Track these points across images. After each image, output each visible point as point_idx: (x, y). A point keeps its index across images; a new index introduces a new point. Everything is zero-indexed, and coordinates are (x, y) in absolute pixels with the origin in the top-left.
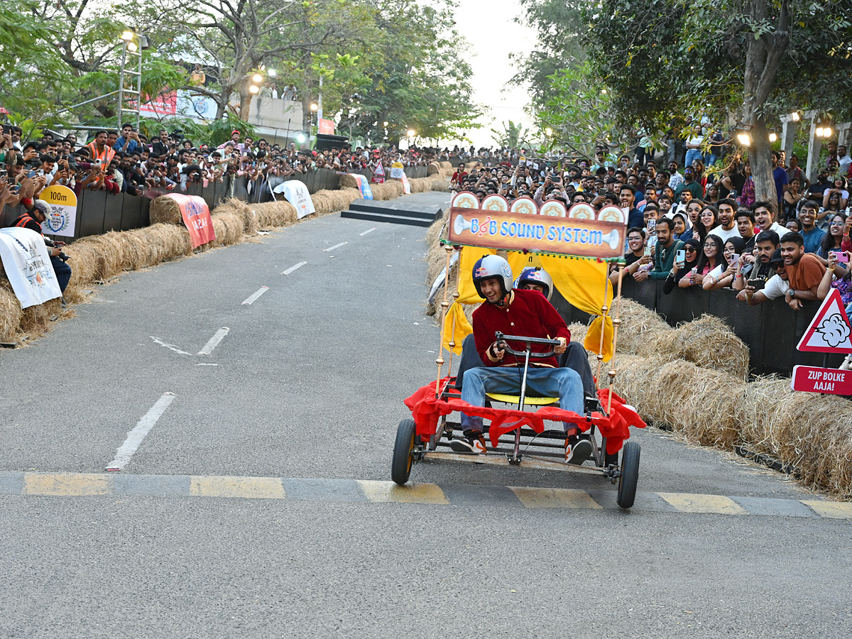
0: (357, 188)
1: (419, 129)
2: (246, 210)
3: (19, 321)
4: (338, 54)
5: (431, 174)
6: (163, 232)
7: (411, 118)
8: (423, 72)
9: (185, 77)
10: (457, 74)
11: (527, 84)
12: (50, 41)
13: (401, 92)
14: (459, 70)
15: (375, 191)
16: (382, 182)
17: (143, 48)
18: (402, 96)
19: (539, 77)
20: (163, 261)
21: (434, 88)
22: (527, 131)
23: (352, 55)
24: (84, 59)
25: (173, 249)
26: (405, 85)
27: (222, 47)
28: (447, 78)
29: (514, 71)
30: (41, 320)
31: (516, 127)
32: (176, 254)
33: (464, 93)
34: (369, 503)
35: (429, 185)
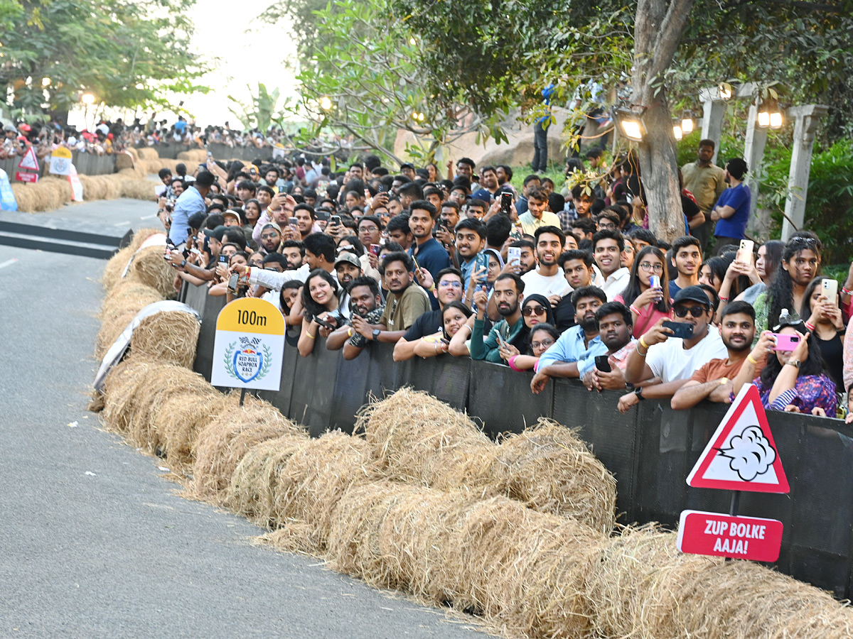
1: (102, 93)
5: (122, 168)
7: (89, 73)
11: (288, 22)
13: (72, 29)
15: (21, 195)
16: (33, 180)
18: (76, 35)
19: (307, 13)
21: (131, 25)
22: (288, 100)
26: (82, 17)
31: (269, 93)
33: (180, 34)
35: (117, 188)
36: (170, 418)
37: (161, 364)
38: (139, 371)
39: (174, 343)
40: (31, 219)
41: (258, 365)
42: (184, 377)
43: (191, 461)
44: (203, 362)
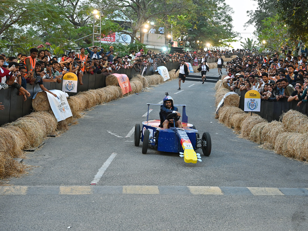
2: (143, 79)
3: (56, 126)
4: (178, 15)
6: (111, 89)
7: (208, 39)
8: (212, 20)
9: (118, 27)
10: (226, 20)
11: (254, 24)
12: (66, 16)
13: (204, 29)
14: (227, 19)
15: (194, 69)
17: (102, 17)
18: (204, 30)
19: (259, 21)
20: (111, 100)
21: (217, 27)
22: (255, 42)
23: (184, 15)
24: (79, 22)
26: (205, 26)
27: (132, 14)
28: (222, 22)
29: (249, 18)
30: (65, 126)
31: (250, 40)
32: (116, 97)
33: (229, 28)
34: (192, 195)
36: (234, 119)
37: (231, 107)
38: (226, 109)
39: (234, 102)
40: (197, 74)
41: (255, 106)
42: (237, 110)
43: (240, 129)
44: (241, 106)
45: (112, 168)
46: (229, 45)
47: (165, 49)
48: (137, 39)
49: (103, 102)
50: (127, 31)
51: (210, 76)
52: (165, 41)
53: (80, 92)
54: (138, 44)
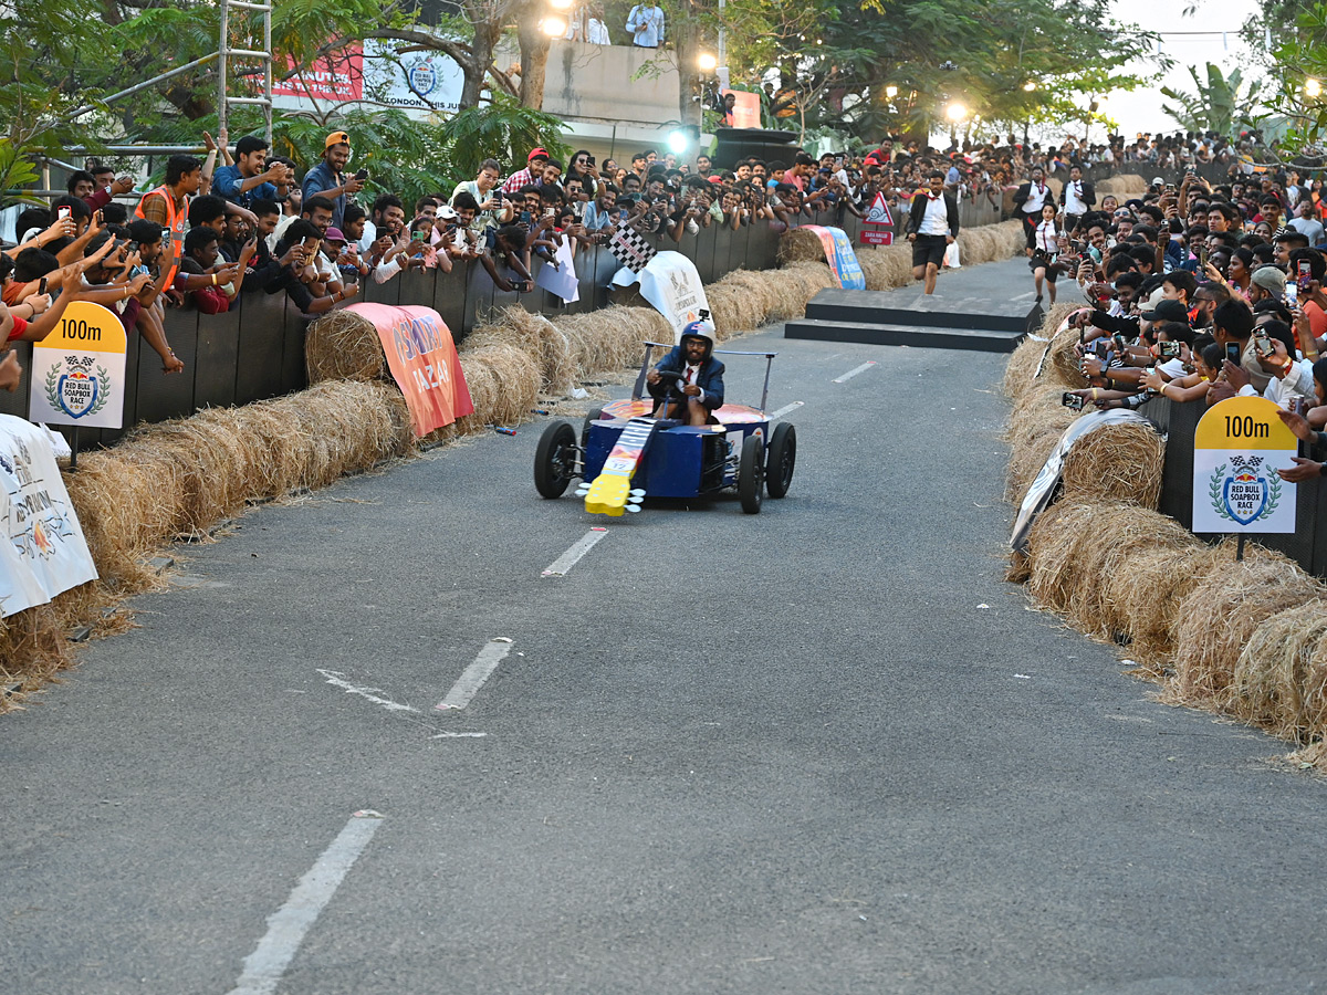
0: (824, 260)
1: (978, 101)
2: (545, 334)
9: (381, 7)
13: (925, 10)
15: (870, 265)
16: (886, 242)
18: (930, 18)
20: (344, 474)
22: (1252, 90)
25: (368, 441)
30: (48, 642)
31: (1225, 80)
32: (376, 453)
35: (1009, 243)
36: (1132, 585)
37: (1110, 504)
38: (1077, 517)
39: (1127, 472)
40: (888, 300)
41: (1261, 497)
42: (1147, 523)
43: (1169, 649)
44: (1174, 497)
45: (352, 910)
46: (1086, 108)
47: (680, 145)
48: (503, 80)
49: (289, 487)
50: (438, 34)
51: (971, 311)
52: (681, 90)
53: (144, 425)
54: (509, 112)
